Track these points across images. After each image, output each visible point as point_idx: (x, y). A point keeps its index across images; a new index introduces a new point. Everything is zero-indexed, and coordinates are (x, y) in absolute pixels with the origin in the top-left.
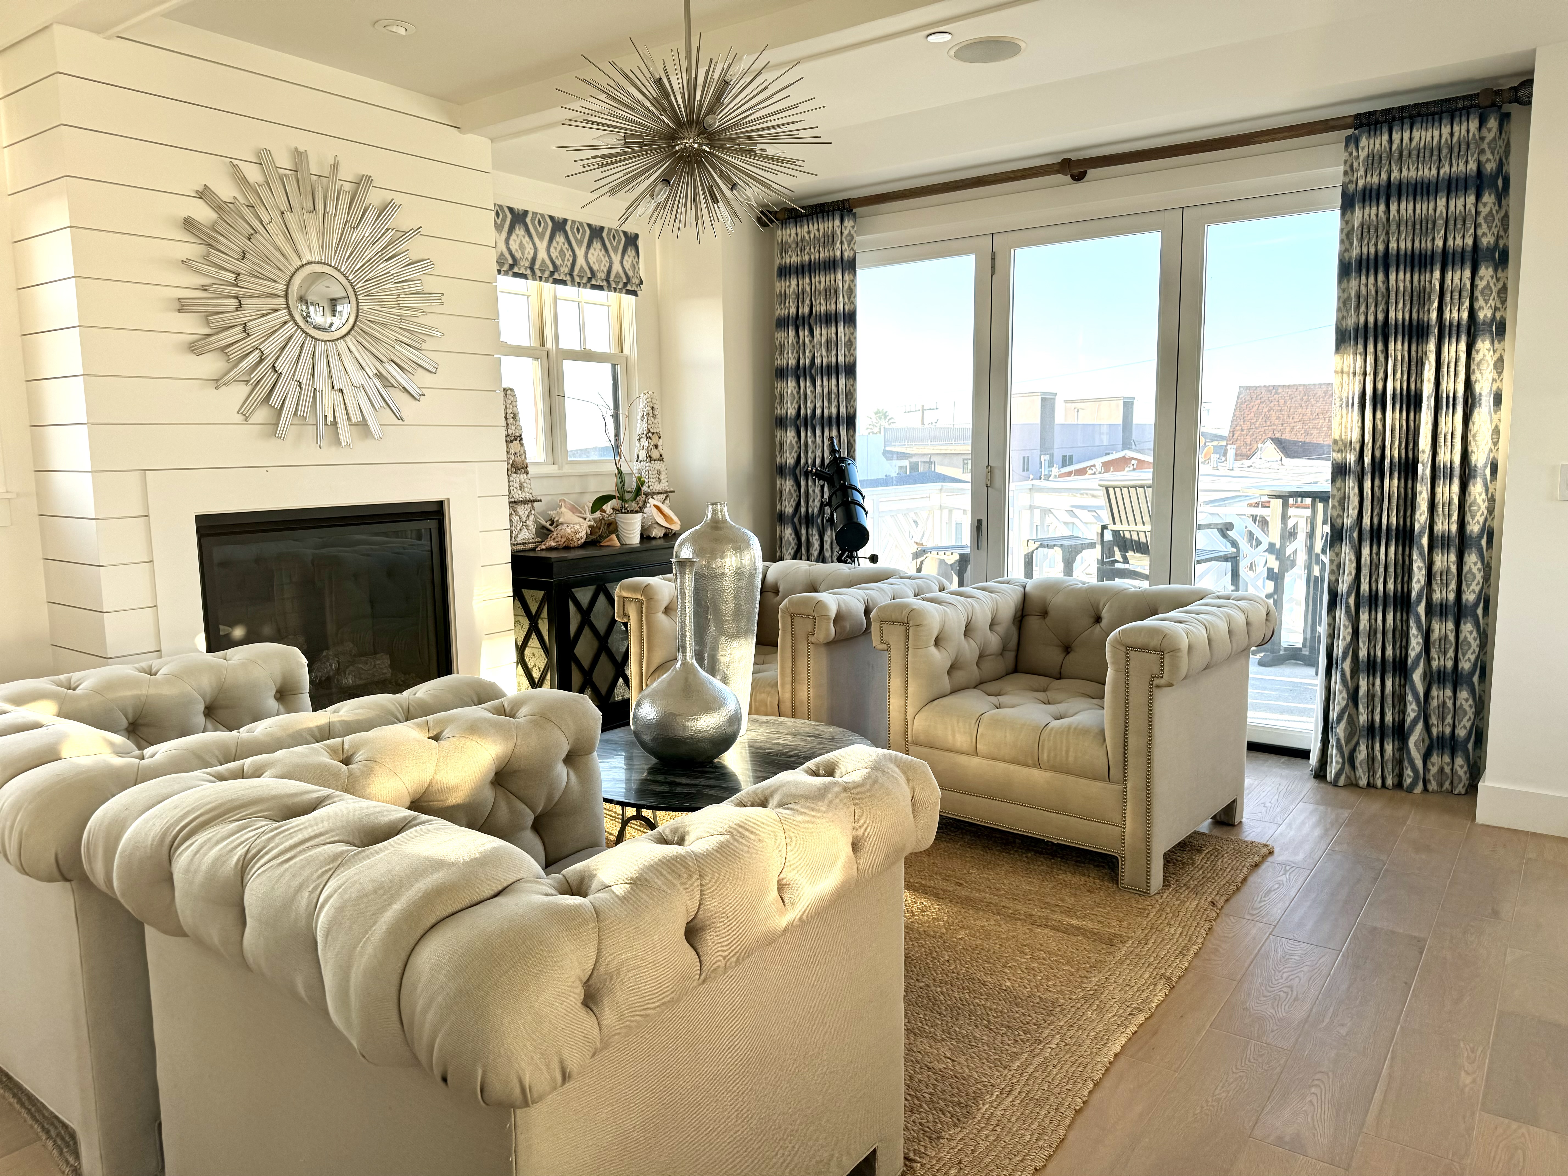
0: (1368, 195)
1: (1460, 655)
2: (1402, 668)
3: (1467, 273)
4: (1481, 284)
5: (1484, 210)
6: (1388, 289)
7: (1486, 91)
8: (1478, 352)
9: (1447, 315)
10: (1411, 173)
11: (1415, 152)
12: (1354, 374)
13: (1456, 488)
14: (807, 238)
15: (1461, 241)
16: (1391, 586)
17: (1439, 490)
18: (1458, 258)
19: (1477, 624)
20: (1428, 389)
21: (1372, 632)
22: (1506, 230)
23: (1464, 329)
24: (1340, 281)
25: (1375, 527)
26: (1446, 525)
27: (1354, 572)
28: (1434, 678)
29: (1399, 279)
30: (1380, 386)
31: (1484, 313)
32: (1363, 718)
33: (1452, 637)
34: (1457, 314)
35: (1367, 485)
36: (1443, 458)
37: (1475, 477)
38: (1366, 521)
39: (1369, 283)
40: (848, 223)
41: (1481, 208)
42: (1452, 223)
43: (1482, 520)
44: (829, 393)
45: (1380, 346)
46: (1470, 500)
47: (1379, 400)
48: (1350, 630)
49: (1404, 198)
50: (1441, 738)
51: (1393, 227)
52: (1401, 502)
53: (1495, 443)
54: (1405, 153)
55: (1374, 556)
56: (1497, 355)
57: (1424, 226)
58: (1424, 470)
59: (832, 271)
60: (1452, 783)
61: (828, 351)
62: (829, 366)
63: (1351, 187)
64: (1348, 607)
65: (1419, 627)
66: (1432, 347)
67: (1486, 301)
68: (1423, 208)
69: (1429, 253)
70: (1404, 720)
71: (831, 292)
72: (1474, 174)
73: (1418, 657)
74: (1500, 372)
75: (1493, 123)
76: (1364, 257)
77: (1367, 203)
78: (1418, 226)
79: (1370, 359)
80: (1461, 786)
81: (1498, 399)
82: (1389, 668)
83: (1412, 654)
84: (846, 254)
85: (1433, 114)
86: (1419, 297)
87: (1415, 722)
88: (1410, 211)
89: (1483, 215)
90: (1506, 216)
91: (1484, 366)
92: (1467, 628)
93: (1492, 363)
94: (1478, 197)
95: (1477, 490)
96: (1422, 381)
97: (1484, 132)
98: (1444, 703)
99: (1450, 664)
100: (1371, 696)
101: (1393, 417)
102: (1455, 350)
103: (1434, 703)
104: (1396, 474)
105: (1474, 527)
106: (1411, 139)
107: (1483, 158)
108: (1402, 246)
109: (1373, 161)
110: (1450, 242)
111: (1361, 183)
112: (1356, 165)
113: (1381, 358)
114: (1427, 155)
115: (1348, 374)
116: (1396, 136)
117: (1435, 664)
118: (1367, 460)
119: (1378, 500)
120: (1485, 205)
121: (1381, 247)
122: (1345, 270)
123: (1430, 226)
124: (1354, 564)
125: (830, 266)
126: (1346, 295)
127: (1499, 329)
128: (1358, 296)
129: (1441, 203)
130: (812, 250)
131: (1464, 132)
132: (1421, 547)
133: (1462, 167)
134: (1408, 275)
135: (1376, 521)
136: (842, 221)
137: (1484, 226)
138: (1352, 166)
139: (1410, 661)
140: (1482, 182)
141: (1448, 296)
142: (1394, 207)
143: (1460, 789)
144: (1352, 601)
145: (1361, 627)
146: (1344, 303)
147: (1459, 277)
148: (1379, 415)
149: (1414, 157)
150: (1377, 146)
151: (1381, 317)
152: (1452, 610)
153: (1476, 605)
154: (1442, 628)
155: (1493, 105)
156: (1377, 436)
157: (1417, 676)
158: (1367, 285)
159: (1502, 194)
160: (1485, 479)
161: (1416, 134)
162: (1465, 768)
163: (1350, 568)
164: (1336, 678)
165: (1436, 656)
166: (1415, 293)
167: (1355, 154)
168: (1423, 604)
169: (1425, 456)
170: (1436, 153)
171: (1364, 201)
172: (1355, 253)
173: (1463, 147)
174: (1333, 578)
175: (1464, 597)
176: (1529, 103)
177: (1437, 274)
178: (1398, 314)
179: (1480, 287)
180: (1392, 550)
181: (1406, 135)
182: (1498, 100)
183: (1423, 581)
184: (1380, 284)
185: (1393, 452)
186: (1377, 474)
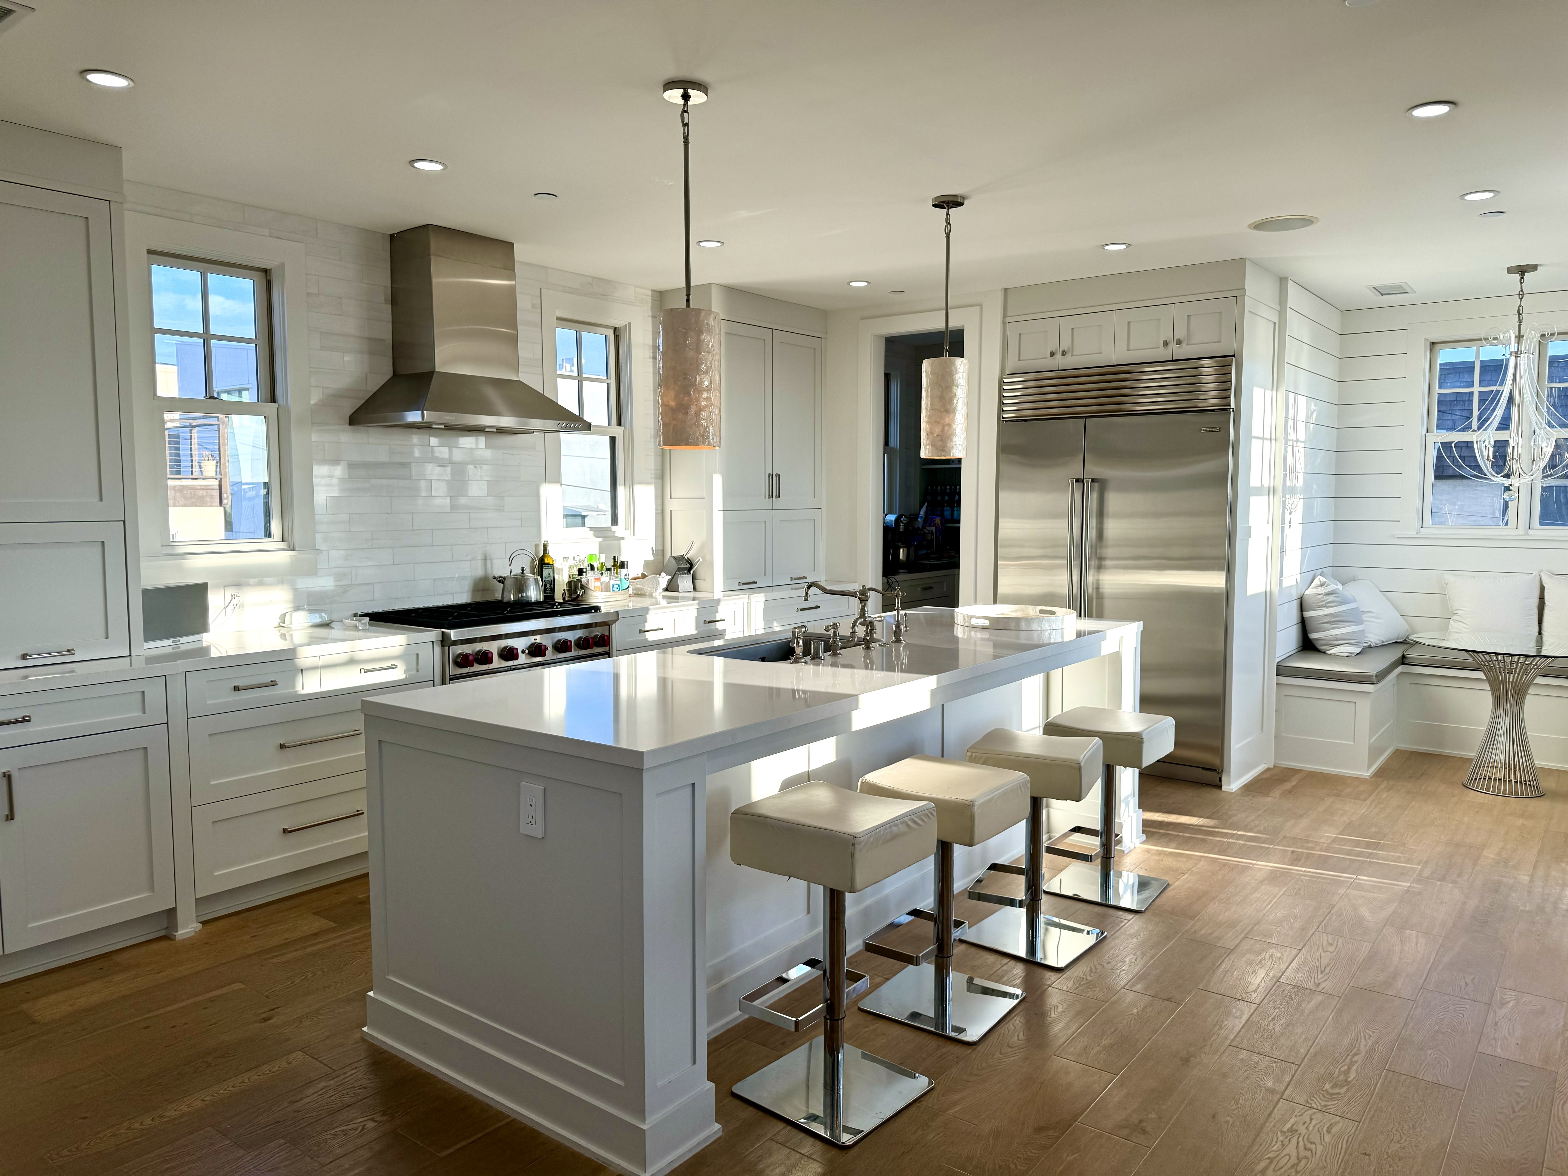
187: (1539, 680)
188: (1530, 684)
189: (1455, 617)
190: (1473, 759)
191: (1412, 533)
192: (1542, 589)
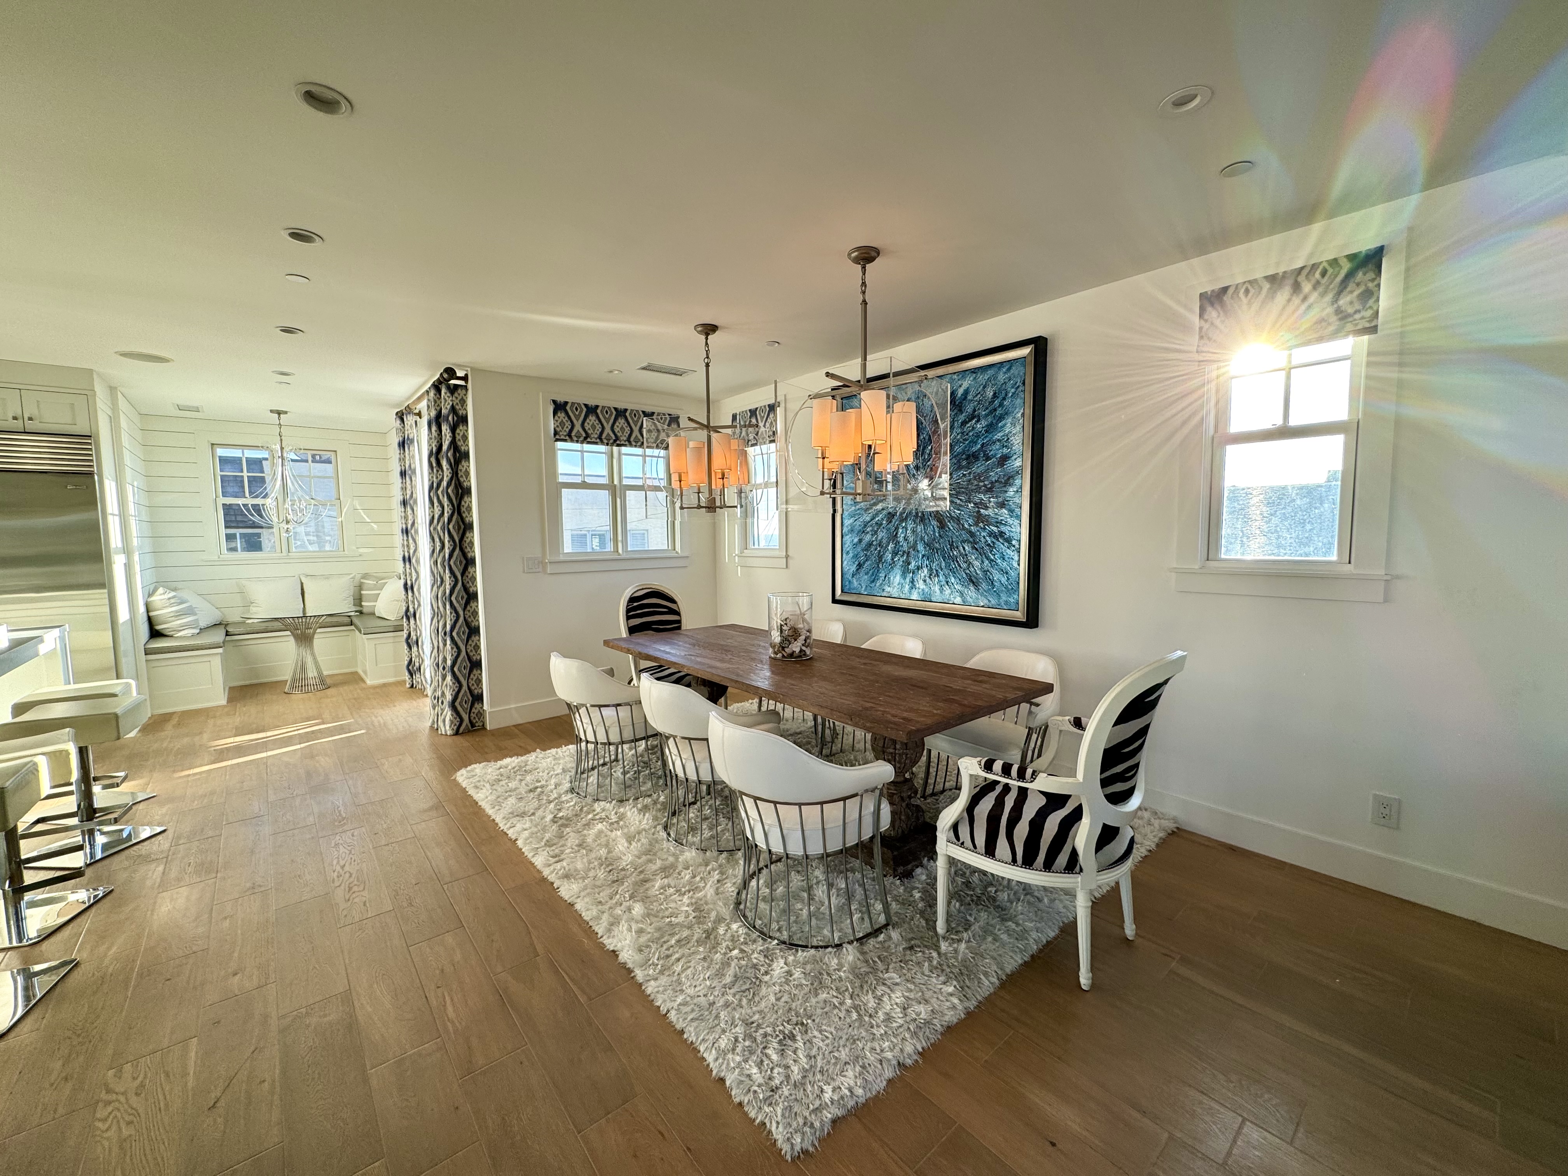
187: (319, 630)
188: (314, 633)
189: (253, 605)
190: (287, 681)
191: (216, 558)
192: (302, 584)
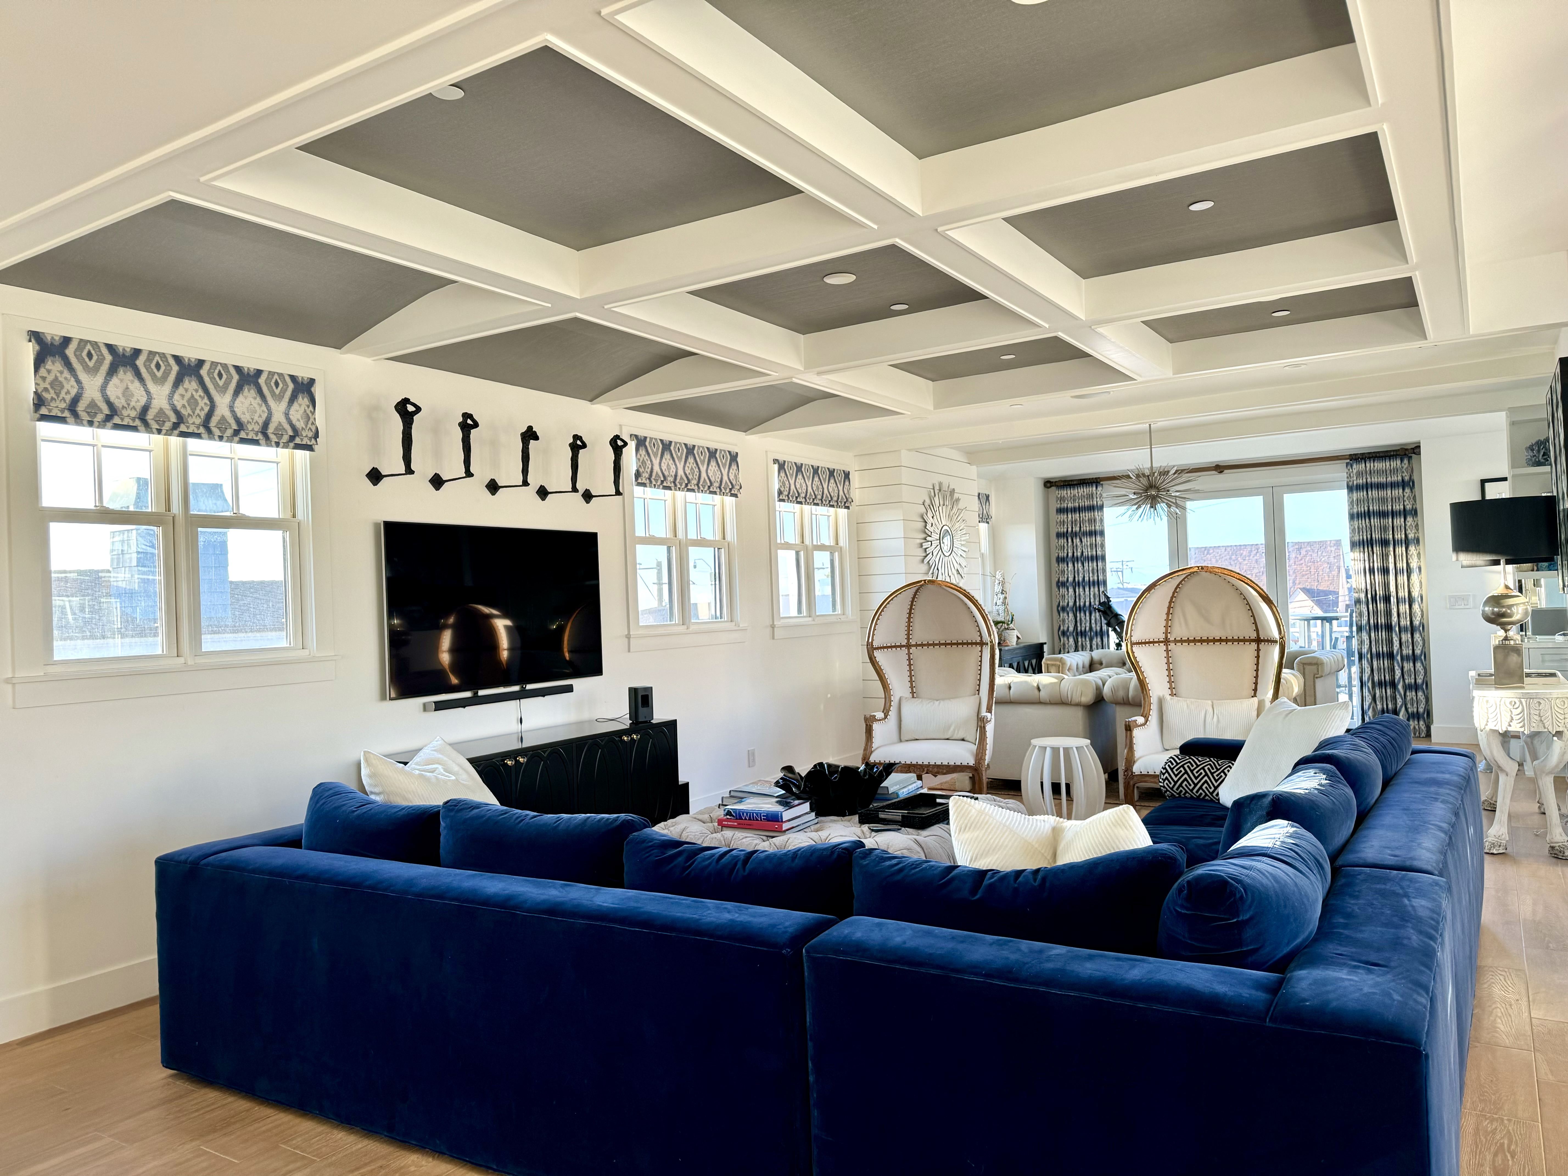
0: (1359, 488)
1: (1417, 677)
2: (1393, 685)
3: (1402, 520)
4: (1408, 524)
5: (1406, 495)
6: (1371, 525)
7: (1402, 449)
8: (1410, 551)
9: (1396, 536)
10: (1375, 480)
11: (1376, 471)
12: (1360, 560)
13: (1407, 606)
14: (1077, 495)
15: (1398, 507)
16: (1385, 649)
17: (1401, 607)
18: (1398, 513)
19: (1422, 663)
20: (1391, 567)
21: (1379, 669)
22: (1415, 502)
23: (1403, 542)
24: (1350, 522)
25: (1376, 624)
26: (1406, 622)
27: (1369, 644)
28: (1408, 687)
29: (1375, 521)
30: (1371, 565)
31: (1411, 536)
32: (1379, 707)
33: (1412, 669)
34: (1400, 536)
35: (1370, 606)
36: (1401, 594)
37: (1415, 602)
38: (1372, 621)
39: (1363, 523)
40: (1099, 489)
41: (1405, 494)
42: (1394, 500)
43: (1419, 619)
44: (1093, 569)
45: (1370, 549)
46: (1413, 611)
47: (1372, 571)
48: (1369, 669)
49: (1373, 489)
50: (1413, 714)
51: (1370, 501)
52: (1385, 613)
53: (1421, 588)
54: (1372, 471)
55: (1377, 637)
56: (1418, 551)
57: (1383, 500)
58: (1393, 600)
59: (1092, 511)
60: (1419, 733)
61: (1092, 549)
62: (1092, 557)
63: (1351, 484)
64: (1367, 659)
65: (1399, 666)
66: (1391, 549)
67: (1411, 531)
68: (1382, 493)
69: (1386, 511)
70: (1396, 707)
71: (1092, 521)
72: (1401, 481)
73: (1400, 678)
74: (1419, 559)
75: (1406, 461)
76: (1360, 512)
77: (1359, 491)
78: (1380, 501)
79: (1366, 554)
80: (1423, 733)
81: (1420, 568)
82: (1388, 684)
83: (1397, 677)
84: (1099, 503)
85: (1382, 457)
86: (1384, 529)
87: (1401, 707)
88: (1377, 494)
89: (1406, 497)
90: (1415, 496)
91: (1413, 557)
92: (1418, 665)
93: (1416, 555)
94: (1403, 490)
95: (1416, 607)
96: (1389, 563)
97: (1403, 465)
98: (1412, 698)
99: (1413, 681)
100: (1382, 698)
101: (1378, 578)
102: (1400, 550)
103: (1408, 698)
104: (1382, 601)
105: (1416, 622)
106: (1374, 466)
107: (1404, 475)
108: (1375, 508)
109: (1359, 474)
110: (1394, 507)
111: (1355, 483)
112: (1352, 475)
113: (1371, 553)
114: (1381, 472)
115: (1357, 560)
116: (1368, 465)
117: (1407, 681)
118: (1369, 596)
119: (1376, 613)
120: (1406, 493)
121: (1366, 509)
122: (1352, 517)
123: (1385, 500)
124: (1368, 641)
125: (1091, 508)
126: (1353, 527)
127: (1417, 541)
128: (1359, 528)
129: (1389, 492)
130: (1080, 501)
131: (1395, 465)
132: (1396, 631)
133: (1396, 478)
134: (1378, 520)
135: (1376, 621)
136: (1096, 488)
137: (1407, 501)
138: (1350, 475)
139: (1396, 681)
140: (1404, 484)
141: (1395, 528)
142: (1370, 493)
143: (1423, 735)
144: (1369, 656)
145: (1374, 667)
146: (1353, 531)
147: (1399, 521)
148: (1372, 577)
149: (1376, 473)
150: (1360, 468)
151: (1369, 537)
152: (1411, 657)
153: (1421, 655)
154: (1408, 666)
155: (1405, 455)
156: (1373, 586)
157: (1400, 687)
158: (1362, 524)
159: (1412, 488)
160: (1419, 603)
161: (1376, 464)
162: (1424, 725)
163: (1367, 642)
164: (1366, 691)
165: (1407, 678)
166: (1382, 527)
167: (1351, 470)
168: (1399, 655)
169: (1393, 593)
170: (1385, 472)
171: (1357, 489)
172: (1355, 511)
173: (1395, 471)
174: (1359, 647)
175: (1416, 652)
176: (1420, 454)
177: (1390, 520)
178: (1376, 536)
179: (1408, 525)
180: (1384, 633)
181: (1372, 465)
182: (1407, 452)
183: (1398, 646)
184: (1367, 523)
185: (1380, 592)
186: (1374, 602)
